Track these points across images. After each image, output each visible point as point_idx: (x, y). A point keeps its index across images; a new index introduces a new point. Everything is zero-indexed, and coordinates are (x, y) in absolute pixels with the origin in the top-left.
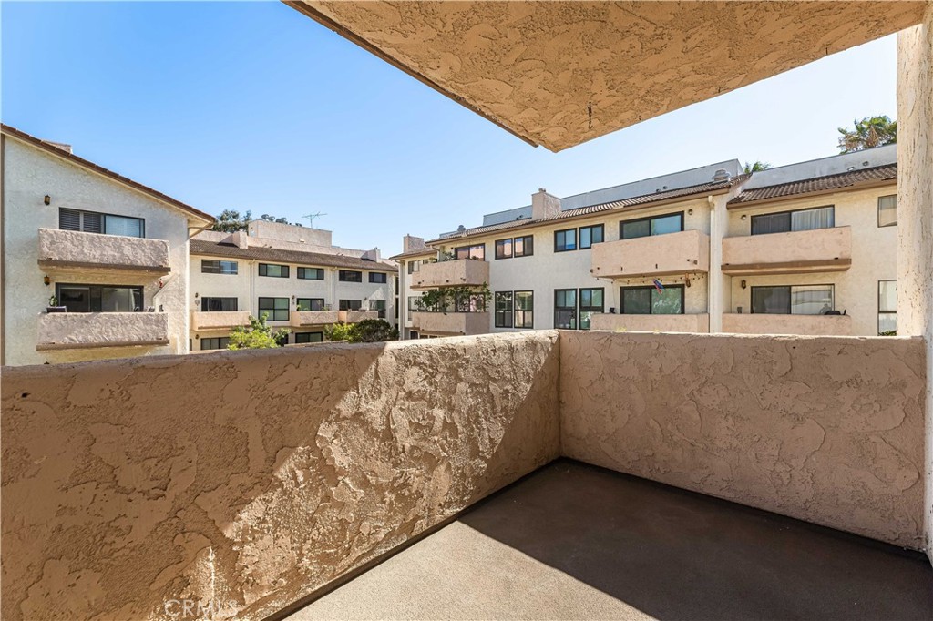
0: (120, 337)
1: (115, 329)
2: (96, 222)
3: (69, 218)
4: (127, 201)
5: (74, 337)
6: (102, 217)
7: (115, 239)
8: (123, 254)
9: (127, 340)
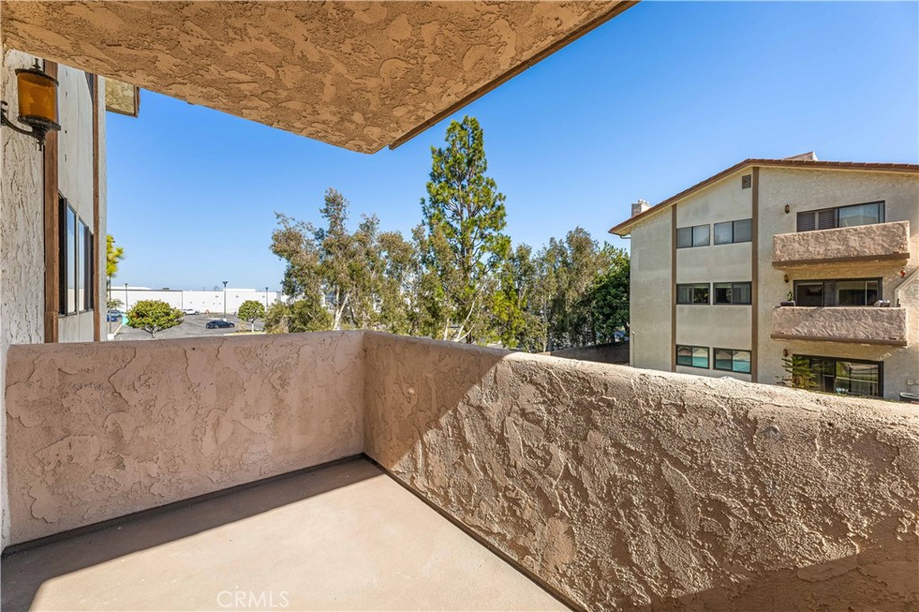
0: (844, 332)
1: (838, 324)
2: (830, 217)
3: (805, 221)
4: (863, 188)
5: (800, 330)
6: (836, 211)
7: (840, 232)
8: (848, 246)
9: (852, 336)
